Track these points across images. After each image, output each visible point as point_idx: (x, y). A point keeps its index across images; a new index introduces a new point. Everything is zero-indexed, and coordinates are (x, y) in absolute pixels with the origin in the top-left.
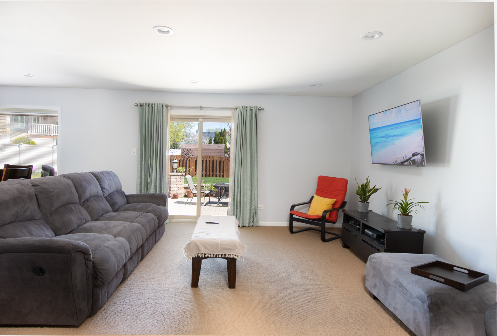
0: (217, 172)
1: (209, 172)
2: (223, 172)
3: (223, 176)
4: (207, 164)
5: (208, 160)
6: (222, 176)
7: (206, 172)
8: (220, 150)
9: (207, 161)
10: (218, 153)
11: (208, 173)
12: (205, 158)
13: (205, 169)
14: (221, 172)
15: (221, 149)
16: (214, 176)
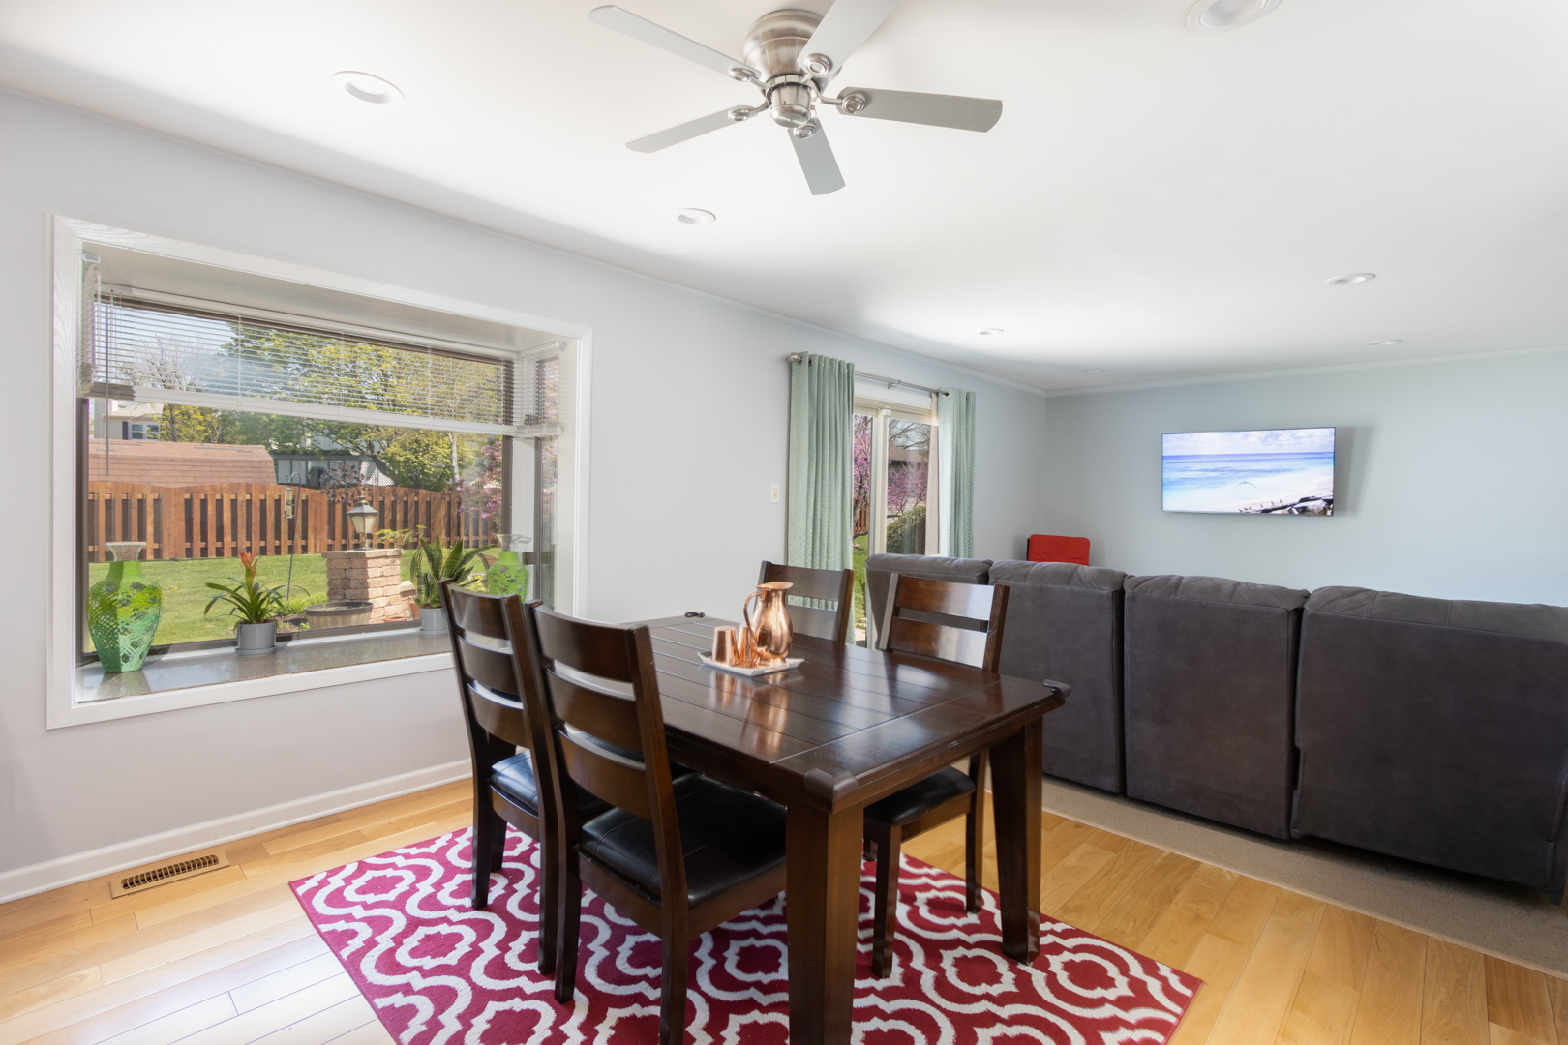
0: (282, 536)
1: (249, 538)
2: (305, 537)
3: (305, 549)
4: (239, 514)
5: (240, 499)
6: (300, 550)
7: (235, 538)
8: (255, 465)
9: (239, 503)
10: (250, 475)
11: (243, 543)
12: (227, 493)
13: (230, 531)
14: (298, 536)
15: (260, 462)
16: (268, 553)
